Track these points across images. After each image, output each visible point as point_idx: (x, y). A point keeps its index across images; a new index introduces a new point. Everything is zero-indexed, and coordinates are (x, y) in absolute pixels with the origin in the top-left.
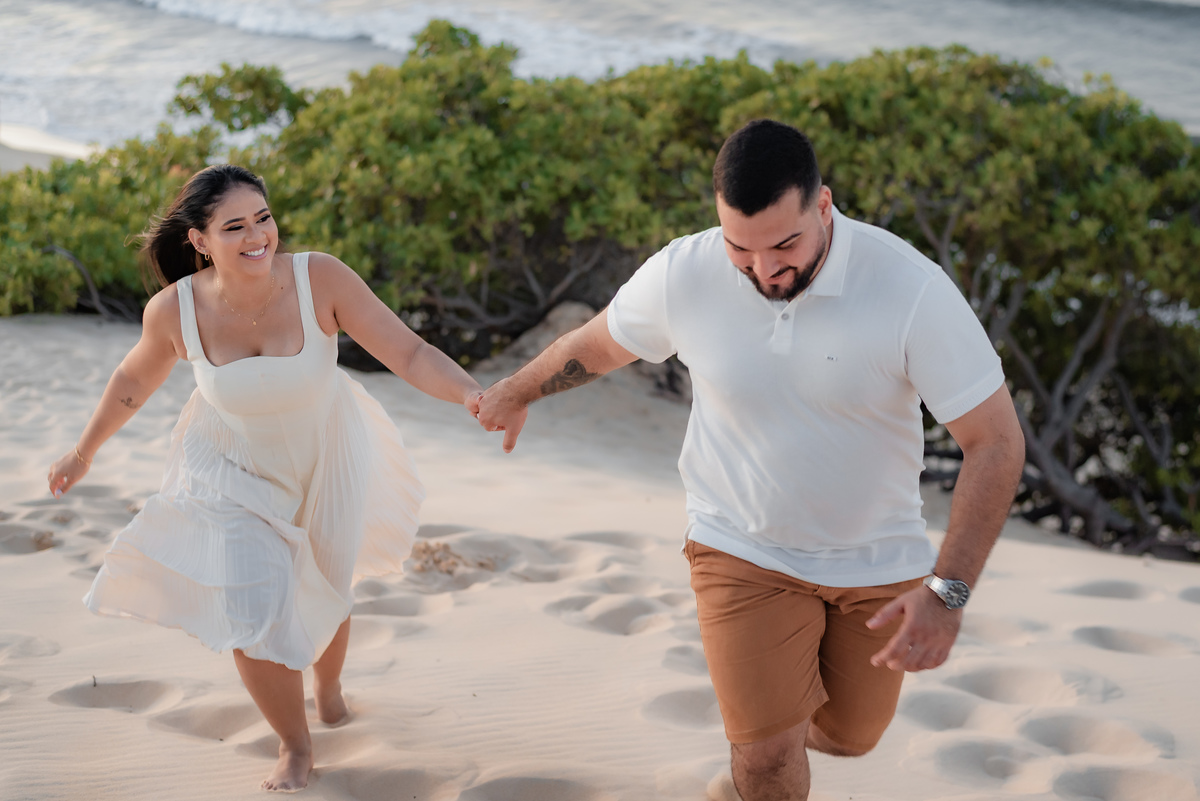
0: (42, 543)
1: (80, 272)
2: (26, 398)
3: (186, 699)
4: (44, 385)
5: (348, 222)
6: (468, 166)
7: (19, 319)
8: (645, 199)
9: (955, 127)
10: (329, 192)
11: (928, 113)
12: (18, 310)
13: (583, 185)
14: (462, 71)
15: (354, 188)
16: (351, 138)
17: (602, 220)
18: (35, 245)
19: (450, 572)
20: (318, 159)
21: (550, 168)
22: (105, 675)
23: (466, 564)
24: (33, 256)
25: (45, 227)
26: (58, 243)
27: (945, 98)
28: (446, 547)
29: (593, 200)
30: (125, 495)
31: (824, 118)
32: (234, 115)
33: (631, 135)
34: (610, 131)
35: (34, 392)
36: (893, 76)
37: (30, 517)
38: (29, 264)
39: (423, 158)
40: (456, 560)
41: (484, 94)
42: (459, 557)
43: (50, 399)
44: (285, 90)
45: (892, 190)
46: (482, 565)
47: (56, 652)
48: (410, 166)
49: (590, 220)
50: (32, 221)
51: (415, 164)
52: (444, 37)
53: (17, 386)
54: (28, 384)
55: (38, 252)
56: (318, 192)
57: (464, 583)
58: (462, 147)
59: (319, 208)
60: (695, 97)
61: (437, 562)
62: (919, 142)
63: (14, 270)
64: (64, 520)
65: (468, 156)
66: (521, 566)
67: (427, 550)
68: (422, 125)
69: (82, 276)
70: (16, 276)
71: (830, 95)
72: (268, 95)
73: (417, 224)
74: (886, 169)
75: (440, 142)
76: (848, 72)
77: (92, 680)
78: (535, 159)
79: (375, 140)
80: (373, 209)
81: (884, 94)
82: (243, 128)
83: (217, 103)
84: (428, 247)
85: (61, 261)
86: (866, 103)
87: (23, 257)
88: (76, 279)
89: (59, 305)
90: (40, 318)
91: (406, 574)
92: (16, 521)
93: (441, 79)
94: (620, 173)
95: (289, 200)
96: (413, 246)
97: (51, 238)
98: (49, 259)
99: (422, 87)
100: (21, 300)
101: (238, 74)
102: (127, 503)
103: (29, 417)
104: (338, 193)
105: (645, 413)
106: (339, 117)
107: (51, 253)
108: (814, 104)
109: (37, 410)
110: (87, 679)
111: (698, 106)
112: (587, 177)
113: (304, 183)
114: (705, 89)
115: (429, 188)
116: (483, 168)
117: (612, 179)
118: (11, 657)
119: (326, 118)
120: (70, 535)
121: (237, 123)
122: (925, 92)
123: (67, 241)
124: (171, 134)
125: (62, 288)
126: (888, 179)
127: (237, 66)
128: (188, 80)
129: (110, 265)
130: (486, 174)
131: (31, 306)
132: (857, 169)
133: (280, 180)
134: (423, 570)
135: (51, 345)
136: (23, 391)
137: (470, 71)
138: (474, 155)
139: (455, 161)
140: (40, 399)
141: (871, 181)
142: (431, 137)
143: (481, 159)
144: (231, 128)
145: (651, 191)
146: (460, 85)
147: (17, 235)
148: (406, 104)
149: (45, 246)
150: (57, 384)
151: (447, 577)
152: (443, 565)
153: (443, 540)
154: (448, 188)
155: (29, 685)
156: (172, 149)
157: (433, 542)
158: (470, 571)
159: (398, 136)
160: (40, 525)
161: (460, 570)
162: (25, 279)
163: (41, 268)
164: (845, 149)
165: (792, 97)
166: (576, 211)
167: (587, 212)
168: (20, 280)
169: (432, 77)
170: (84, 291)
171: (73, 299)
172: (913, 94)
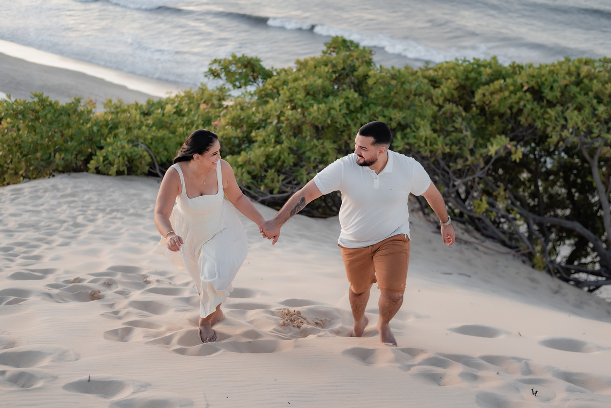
0: (94, 296)
1: (150, 155)
2: (115, 218)
3: (134, 393)
4: (125, 211)
5: (283, 137)
6: (344, 111)
7: (119, 177)
8: (435, 131)
9: (600, 101)
10: (275, 122)
11: (586, 94)
12: (119, 173)
13: (403, 123)
14: (344, 62)
15: (287, 119)
16: (288, 94)
17: (412, 141)
18: (129, 141)
19: (299, 327)
20: (272, 103)
21: (386, 113)
22: (96, 376)
23: (308, 323)
24: (128, 147)
25: (136, 132)
26: (141, 140)
27: (596, 86)
28: (299, 313)
29: (408, 130)
30: (144, 273)
31: (529, 96)
32: (237, 80)
33: (430, 97)
34: (418, 94)
35: (119, 215)
36: (569, 73)
37: (92, 282)
38: (126, 151)
39: (322, 106)
40: (303, 320)
41: (355, 73)
42: (305, 319)
43: (126, 219)
44: (262, 68)
45: (565, 133)
46: (317, 323)
47: (77, 359)
48: (316, 110)
49: (406, 141)
50: (129, 129)
51: (319, 109)
52: (341, 44)
53: (112, 211)
54: (117, 211)
55: (131, 145)
56: (269, 121)
57: (305, 333)
58: (342, 101)
59: (270, 128)
60: (467, 79)
61: (292, 321)
62: (579, 108)
63: (118, 154)
64: (109, 285)
65: (345, 105)
66: (337, 326)
67: (289, 314)
68: (324, 89)
69: (152, 158)
70: (119, 157)
71: (533, 83)
72: (253, 71)
73: (318, 139)
74: (563, 122)
75: (331, 98)
76: (544, 72)
77: (88, 378)
78: (379, 108)
79: (300, 95)
80: (297, 131)
81: (563, 82)
82: (240, 87)
83: (229, 74)
84: (323, 151)
85: (141, 150)
86: (552, 88)
87: (123, 147)
88: (148, 159)
89: (139, 172)
90: (129, 177)
91: (274, 327)
92: (85, 283)
93: (334, 66)
94: (422, 117)
95: (255, 124)
96: (315, 150)
97: (137, 138)
98: (136, 149)
99: (325, 70)
100: (121, 169)
101: (240, 59)
102: (145, 276)
103: (114, 227)
104: (279, 121)
105: (430, 241)
106: (285, 83)
107: (137, 146)
108: (525, 88)
109: (119, 224)
110: (86, 377)
111: (468, 83)
112: (405, 118)
113: (263, 115)
114: (473, 75)
115: (325, 121)
116: (351, 112)
117: (418, 120)
118: (52, 361)
119: (278, 83)
120: (109, 293)
121: (238, 84)
122: (586, 81)
123: (145, 140)
124: (206, 88)
125: (141, 163)
126: (564, 127)
127: (239, 55)
128: (215, 61)
129: (166, 153)
130: (354, 114)
131: (126, 172)
132: (547, 122)
133: (253, 113)
134: (284, 325)
135: (133, 191)
136: (115, 214)
137: (349, 62)
138: (348, 105)
139: (338, 108)
140: (121, 218)
141: (554, 128)
142: (326, 96)
143: (352, 107)
144: (234, 86)
145: (438, 127)
146: (344, 69)
147: (121, 137)
148: (316, 78)
149: (134, 142)
150: (132, 211)
151: (297, 329)
152: (296, 323)
153: (297, 309)
154: (334, 121)
155: (55, 378)
156: (206, 96)
157: (292, 309)
158: (309, 327)
159: (311, 93)
160: (96, 286)
161: (305, 326)
162: (123, 158)
163: (131, 153)
164: (540, 111)
165: (514, 84)
166: (399, 136)
167: (404, 136)
168: (121, 158)
169: (330, 65)
170: (152, 165)
171: (147, 168)
172: (578, 83)
